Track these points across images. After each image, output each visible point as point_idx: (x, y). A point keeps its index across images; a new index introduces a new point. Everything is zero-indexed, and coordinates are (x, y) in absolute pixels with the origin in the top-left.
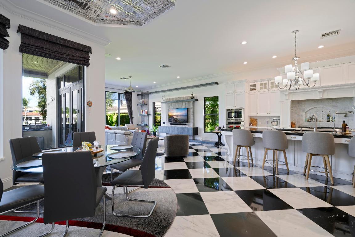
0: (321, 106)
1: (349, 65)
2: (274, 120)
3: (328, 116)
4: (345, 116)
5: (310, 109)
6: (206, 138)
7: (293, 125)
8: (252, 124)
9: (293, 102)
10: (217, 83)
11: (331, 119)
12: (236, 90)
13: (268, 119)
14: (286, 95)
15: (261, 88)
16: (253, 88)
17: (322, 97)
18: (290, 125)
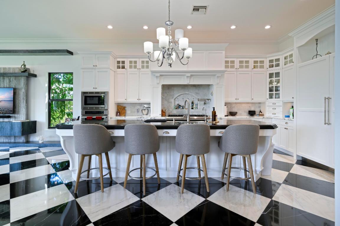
0: (187, 93)
1: (209, 53)
2: (145, 108)
3: (193, 103)
4: (205, 104)
5: (178, 96)
6: (51, 137)
7: (163, 113)
8: (119, 112)
9: (164, 86)
10: (71, 53)
11: (194, 106)
12: (97, 65)
13: (138, 107)
14: (157, 77)
15: (131, 67)
16: (121, 65)
17: (189, 82)
18: (160, 113)
